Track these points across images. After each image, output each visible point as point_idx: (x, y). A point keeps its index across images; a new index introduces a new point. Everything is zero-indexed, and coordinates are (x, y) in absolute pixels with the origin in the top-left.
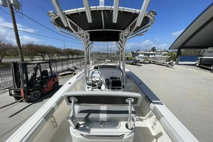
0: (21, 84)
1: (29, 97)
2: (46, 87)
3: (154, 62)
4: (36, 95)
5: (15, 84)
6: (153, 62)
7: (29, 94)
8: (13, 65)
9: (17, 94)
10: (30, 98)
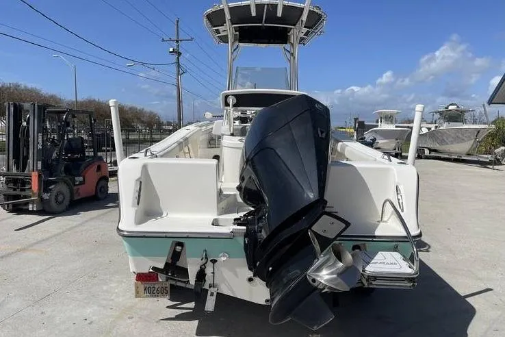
0: (30, 161)
1: (46, 196)
2: (82, 183)
3: (435, 151)
4: (60, 198)
5: (12, 161)
6: (431, 150)
7: (46, 190)
8: (12, 109)
9: (15, 190)
10: (48, 201)
